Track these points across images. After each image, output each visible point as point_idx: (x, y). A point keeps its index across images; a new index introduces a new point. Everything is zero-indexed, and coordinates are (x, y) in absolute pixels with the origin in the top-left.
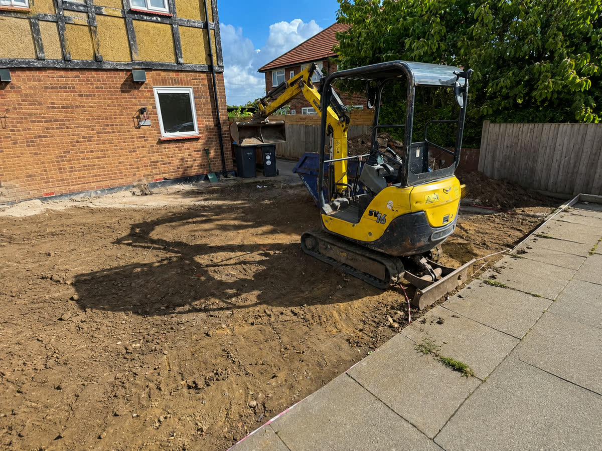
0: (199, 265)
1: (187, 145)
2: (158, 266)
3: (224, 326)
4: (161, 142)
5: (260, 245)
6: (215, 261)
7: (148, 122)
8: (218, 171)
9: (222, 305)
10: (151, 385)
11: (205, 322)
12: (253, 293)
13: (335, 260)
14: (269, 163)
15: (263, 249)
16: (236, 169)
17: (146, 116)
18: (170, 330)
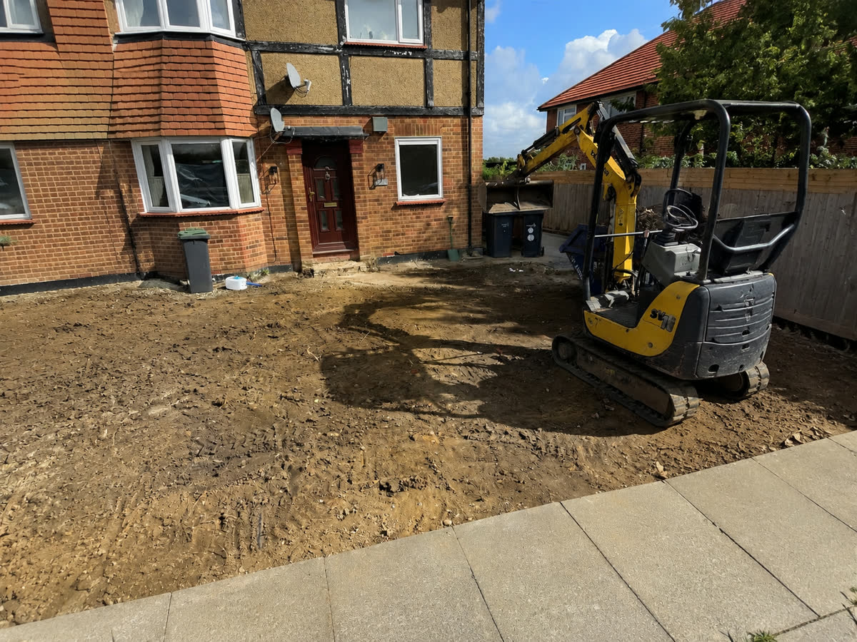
0: (417, 360)
1: (427, 212)
2: (372, 355)
3: (432, 433)
4: (398, 207)
5: (495, 345)
6: (436, 357)
7: (385, 182)
8: (462, 246)
9: (435, 409)
10: (343, 476)
11: (411, 425)
12: (475, 402)
13: (598, 379)
14: (531, 238)
15: (500, 351)
16: (485, 246)
17: (382, 173)
18: (372, 426)
